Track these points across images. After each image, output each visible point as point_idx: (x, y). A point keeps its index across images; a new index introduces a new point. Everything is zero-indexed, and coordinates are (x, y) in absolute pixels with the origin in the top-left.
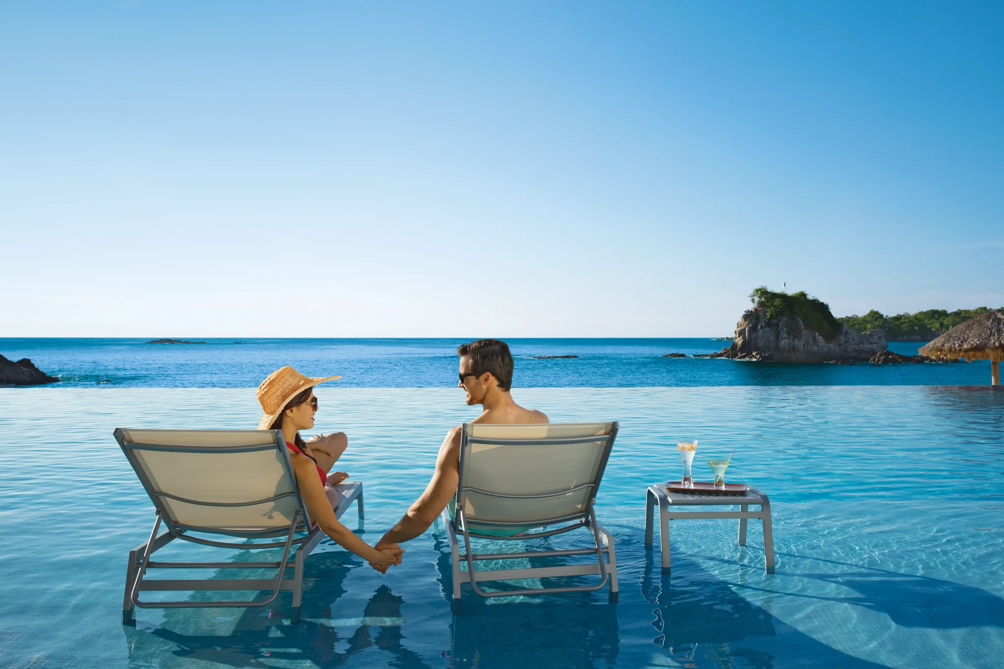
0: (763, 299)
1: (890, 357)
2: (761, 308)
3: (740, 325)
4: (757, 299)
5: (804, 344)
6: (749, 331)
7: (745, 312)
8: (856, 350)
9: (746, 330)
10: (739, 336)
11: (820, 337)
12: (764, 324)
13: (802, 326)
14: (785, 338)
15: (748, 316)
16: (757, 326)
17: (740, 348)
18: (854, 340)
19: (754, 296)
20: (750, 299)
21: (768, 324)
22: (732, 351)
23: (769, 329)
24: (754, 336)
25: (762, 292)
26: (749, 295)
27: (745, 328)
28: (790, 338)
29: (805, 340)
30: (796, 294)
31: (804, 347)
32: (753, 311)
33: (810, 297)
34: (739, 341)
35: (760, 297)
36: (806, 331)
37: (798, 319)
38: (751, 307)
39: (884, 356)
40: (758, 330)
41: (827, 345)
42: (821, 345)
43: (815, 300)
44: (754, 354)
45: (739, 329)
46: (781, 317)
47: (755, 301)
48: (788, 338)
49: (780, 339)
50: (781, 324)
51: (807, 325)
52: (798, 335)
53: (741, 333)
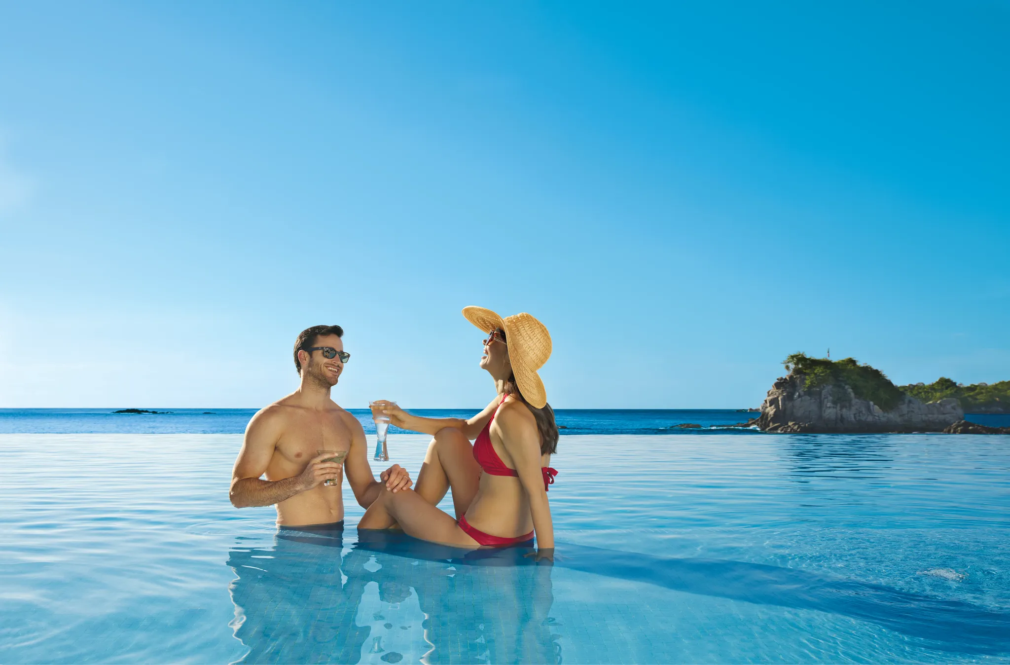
0: (800, 366)
1: (970, 428)
2: (798, 376)
3: (772, 393)
4: (792, 366)
5: (855, 414)
6: (784, 400)
7: (778, 379)
9: (780, 399)
10: (770, 406)
11: (877, 408)
12: (802, 393)
13: (852, 395)
14: (830, 407)
15: (781, 385)
16: (793, 394)
17: (772, 418)
18: (920, 409)
19: (788, 362)
20: (784, 366)
21: (809, 393)
22: (761, 422)
23: (809, 398)
24: (789, 405)
25: (800, 359)
26: (783, 362)
28: (836, 408)
29: (857, 409)
30: (843, 361)
31: (855, 417)
32: (788, 378)
33: (861, 363)
34: (771, 411)
35: (797, 364)
36: (857, 400)
37: (847, 387)
38: (785, 374)
39: (961, 427)
40: (795, 399)
41: (886, 414)
42: (876, 415)
43: (867, 367)
44: (790, 424)
45: (771, 398)
46: (825, 385)
47: (790, 368)
48: (834, 407)
49: (824, 409)
50: (824, 392)
51: (858, 394)
52: (847, 405)
53: (773, 402)
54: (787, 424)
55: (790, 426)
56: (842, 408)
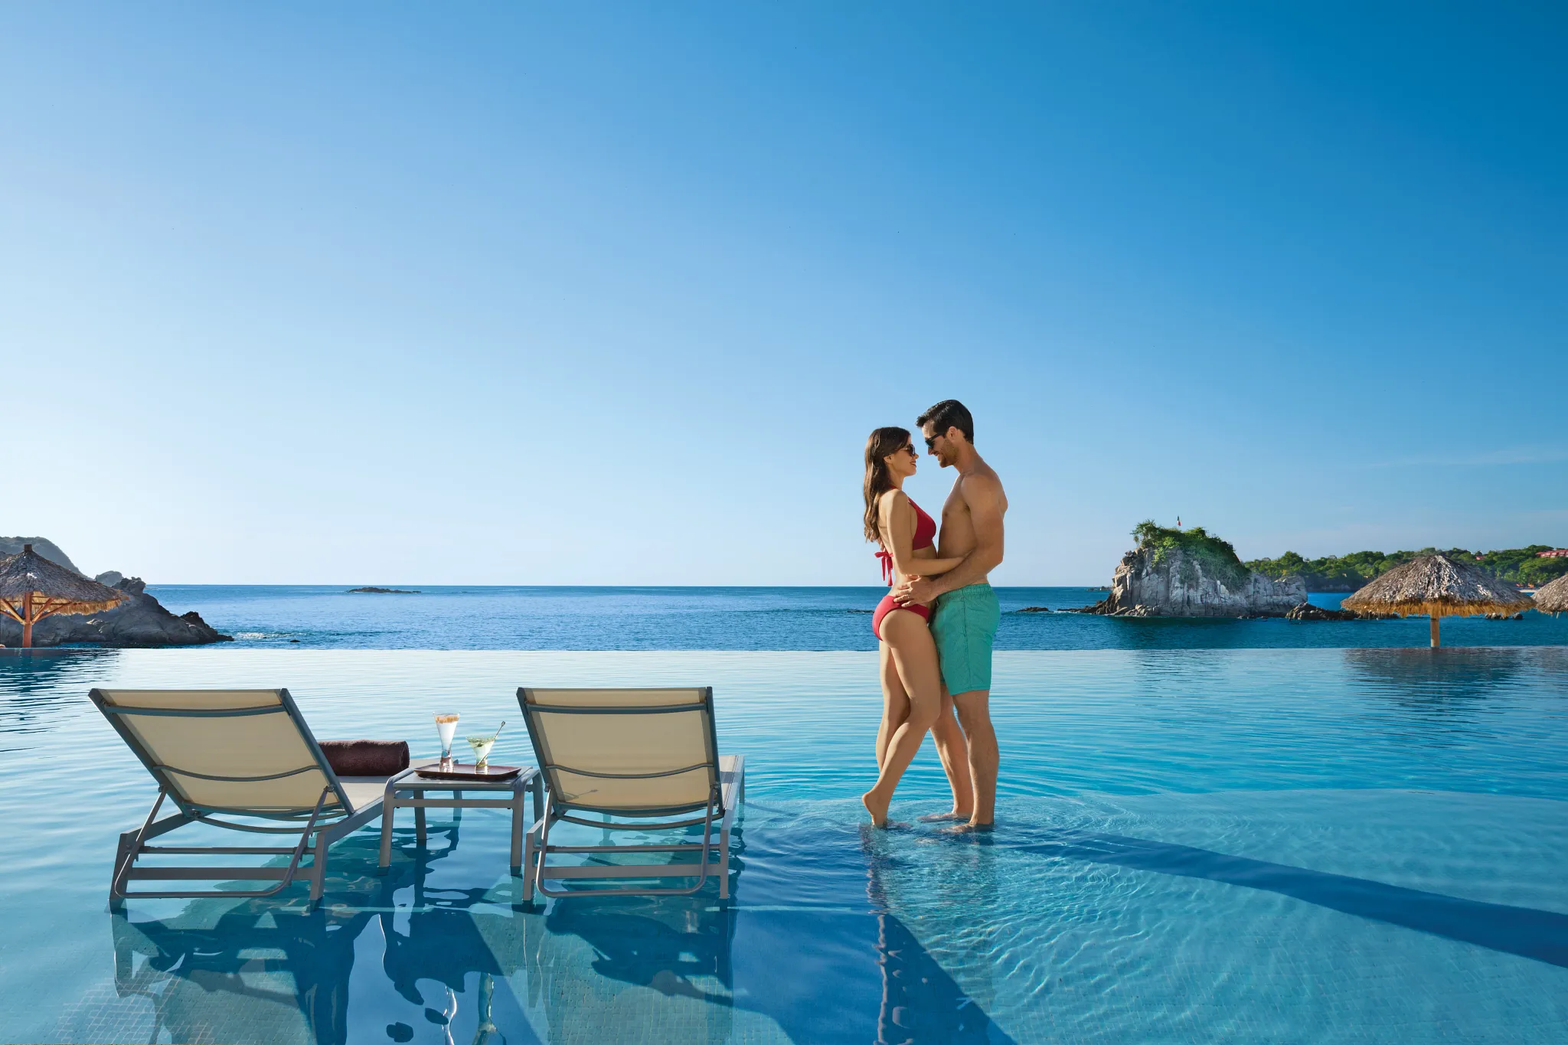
0: (1149, 537)
1: (1311, 612)
2: (1147, 549)
3: (1120, 570)
4: (1141, 537)
5: (1201, 596)
6: (1132, 578)
7: (1126, 553)
8: (1269, 604)
9: (1127, 577)
10: (1118, 585)
11: (1223, 587)
12: (1150, 570)
13: (1200, 572)
14: (1177, 587)
15: (1130, 559)
16: (1142, 571)
17: (1119, 600)
18: (1265, 590)
19: (1138, 532)
20: (1133, 536)
21: (1157, 570)
22: (1109, 605)
23: (1157, 576)
24: (1137, 584)
25: (1149, 529)
26: (1132, 532)
27: (1126, 575)
28: (1183, 588)
29: (1203, 589)
30: (1192, 531)
31: (1202, 599)
32: (1136, 552)
33: (1210, 534)
34: (1118, 592)
35: (1146, 535)
36: (1205, 579)
37: (1195, 563)
38: (1134, 547)
39: (1303, 611)
40: (1142, 577)
41: (1232, 596)
42: (1223, 596)
43: (1216, 539)
44: (1137, 607)
45: (1119, 575)
46: (1173, 561)
47: (1139, 539)
48: (1181, 588)
49: (1171, 589)
50: (1171, 570)
51: (1207, 572)
52: (1195, 584)
53: (1121, 581)
54: (1134, 608)
55: (1136, 610)
56: (1189, 588)
